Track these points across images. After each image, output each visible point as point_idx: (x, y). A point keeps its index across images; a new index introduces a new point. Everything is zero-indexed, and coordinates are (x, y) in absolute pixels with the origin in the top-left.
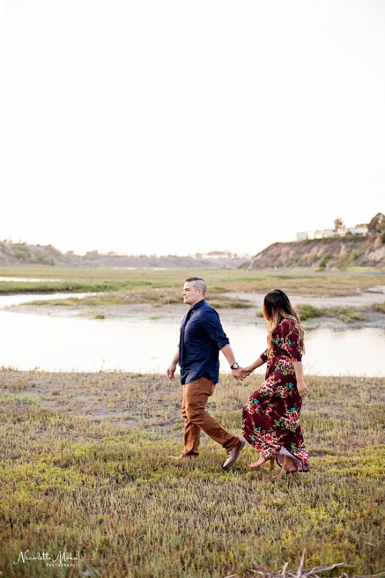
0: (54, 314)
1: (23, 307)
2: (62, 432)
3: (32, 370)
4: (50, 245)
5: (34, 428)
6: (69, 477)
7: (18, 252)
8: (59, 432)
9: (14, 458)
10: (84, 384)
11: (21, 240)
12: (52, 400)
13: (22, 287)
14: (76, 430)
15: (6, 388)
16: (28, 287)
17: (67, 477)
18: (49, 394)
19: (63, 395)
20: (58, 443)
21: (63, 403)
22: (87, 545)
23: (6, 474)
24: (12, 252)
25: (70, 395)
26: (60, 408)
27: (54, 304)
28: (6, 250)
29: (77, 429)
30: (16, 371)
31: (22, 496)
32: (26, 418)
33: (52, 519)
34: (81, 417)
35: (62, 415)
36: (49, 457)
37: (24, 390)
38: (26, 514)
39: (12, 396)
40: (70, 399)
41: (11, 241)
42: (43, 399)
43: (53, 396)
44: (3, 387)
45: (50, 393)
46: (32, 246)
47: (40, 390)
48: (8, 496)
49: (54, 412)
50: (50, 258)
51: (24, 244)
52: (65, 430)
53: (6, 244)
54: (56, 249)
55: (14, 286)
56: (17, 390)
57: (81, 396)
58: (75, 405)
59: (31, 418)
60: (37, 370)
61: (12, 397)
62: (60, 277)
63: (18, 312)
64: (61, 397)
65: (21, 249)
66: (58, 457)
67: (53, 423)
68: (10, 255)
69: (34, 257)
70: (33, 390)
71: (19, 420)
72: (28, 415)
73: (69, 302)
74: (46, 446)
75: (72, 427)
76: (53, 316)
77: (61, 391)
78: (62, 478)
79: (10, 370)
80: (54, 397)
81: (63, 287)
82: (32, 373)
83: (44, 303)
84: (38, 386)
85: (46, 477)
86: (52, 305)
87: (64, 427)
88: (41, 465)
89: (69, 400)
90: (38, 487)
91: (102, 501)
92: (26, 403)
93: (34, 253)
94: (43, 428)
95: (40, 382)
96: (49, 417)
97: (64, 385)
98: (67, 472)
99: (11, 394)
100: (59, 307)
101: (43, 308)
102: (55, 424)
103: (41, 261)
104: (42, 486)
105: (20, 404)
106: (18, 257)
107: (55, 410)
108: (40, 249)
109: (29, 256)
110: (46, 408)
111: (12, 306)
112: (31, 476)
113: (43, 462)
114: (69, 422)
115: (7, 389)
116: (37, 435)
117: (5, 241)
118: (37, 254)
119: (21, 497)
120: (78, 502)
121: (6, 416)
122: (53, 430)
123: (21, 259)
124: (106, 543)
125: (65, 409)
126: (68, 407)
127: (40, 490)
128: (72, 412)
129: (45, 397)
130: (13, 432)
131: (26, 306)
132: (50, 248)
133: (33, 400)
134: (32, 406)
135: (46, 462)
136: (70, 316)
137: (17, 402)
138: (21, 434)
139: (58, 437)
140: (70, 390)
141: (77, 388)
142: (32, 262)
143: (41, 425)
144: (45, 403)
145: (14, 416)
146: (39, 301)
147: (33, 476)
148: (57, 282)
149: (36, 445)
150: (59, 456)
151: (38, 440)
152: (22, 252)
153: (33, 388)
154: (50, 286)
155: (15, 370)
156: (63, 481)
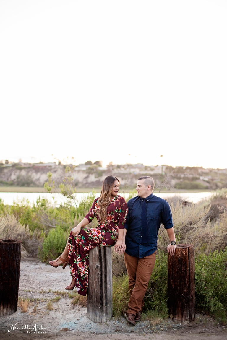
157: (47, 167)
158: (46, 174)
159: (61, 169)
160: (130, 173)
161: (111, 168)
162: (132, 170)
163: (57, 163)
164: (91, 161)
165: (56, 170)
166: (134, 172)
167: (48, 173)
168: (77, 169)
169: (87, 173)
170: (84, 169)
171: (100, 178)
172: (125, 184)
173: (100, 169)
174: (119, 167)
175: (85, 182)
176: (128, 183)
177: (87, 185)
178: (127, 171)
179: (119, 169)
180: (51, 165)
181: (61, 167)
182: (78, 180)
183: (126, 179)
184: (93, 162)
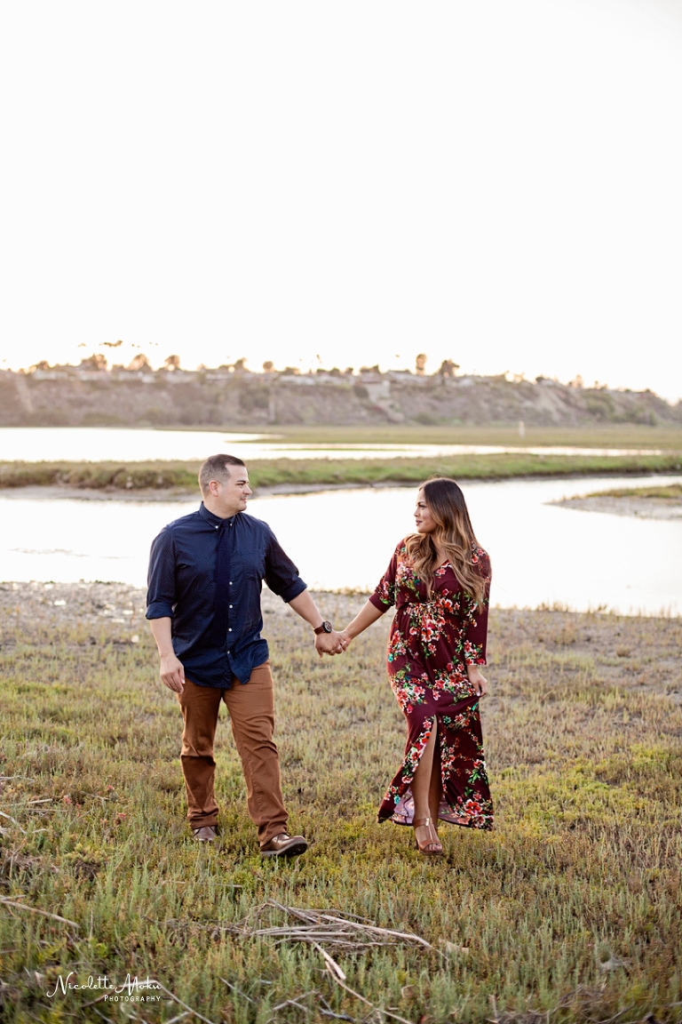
0: (643, 513)
1: (592, 500)
2: (620, 722)
3: (592, 612)
4: (648, 391)
5: (574, 713)
6: (616, 801)
7: (593, 403)
8: (616, 722)
9: (532, 762)
10: (675, 640)
11: (596, 382)
12: (616, 666)
13: (594, 464)
14: (644, 720)
15: (541, 641)
16: (604, 465)
17: (612, 800)
18: (611, 654)
19: (635, 657)
20: (609, 742)
21: (630, 671)
22: (620, 917)
23: (512, 790)
24: (583, 404)
25: (646, 658)
26: (624, 680)
27: (645, 494)
28: (572, 401)
29: (647, 718)
30: (567, 611)
31: (531, 828)
32: (564, 694)
33: (570, 869)
34: (658, 697)
35: (627, 692)
36: (590, 765)
37: (572, 646)
38: (531, 858)
39: (548, 656)
40: (646, 664)
41: (580, 385)
42: (600, 663)
43: (618, 658)
44: (537, 640)
45: (615, 653)
46: (617, 392)
47: (598, 648)
48: (507, 826)
49: (613, 686)
50: (648, 412)
51: (603, 389)
52: (626, 719)
53: (573, 391)
54: (658, 398)
55: (580, 464)
56: (559, 646)
57: (667, 660)
58: (653, 676)
59: (572, 695)
60: (602, 612)
61: (546, 657)
62: (661, 446)
63: (583, 509)
64: (630, 660)
65: (596, 398)
66: (604, 764)
67: (609, 706)
68: (579, 409)
69: (619, 411)
70: (587, 646)
71: (552, 698)
72: (569, 690)
73: (671, 493)
74: (587, 746)
75: (639, 713)
76: (643, 517)
77: (634, 650)
78: (604, 801)
79: (556, 610)
80: (620, 660)
81: (666, 465)
82: (590, 616)
83: (629, 494)
84: (595, 640)
85: (578, 798)
86: (642, 497)
87: (625, 713)
88: (574, 777)
89: (643, 666)
90: (561, 813)
91: (663, 845)
92: (570, 670)
93: (620, 404)
94: (589, 715)
95: (601, 633)
96: (604, 694)
97: (641, 639)
98: (616, 790)
99: (547, 653)
100: (654, 500)
101: (625, 503)
102: (612, 709)
103: (633, 418)
104: (567, 813)
105: (559, 670)
106: (593, 411)
107: (616, 684)
108: (630, 397)
109: (612, 409)
110: (602, 679)
111: (573, 499)
112: (552, 795)
113: (577, 772)
114: (636, 704)
115: (542, 644)
116: (577, 726)
117: (571, 383)
118: (625, 407)
119: (529, 829)
120: (622, 845)
121: (531, 690)
122: (606, 718)
123: (598, 415)
124: (652, 917)
125: (635, 682)
126: (640, 678)
127: (562, 819)
128: (645, 688)
129: (604, 659)
130: (539, 717)
131: (597, 499)
132: (647, 396)
133: (583, 664)
134: (579, 674)
135: (583, 772)
136: (671, 518)
137: (555, 666)
138: (549, 722)
139: (611, 731)
140: (649, 649)
141: (661, 646)
142: (617, 420)
143: (585, 707)
144: (604, 669)
145: (545, 691)
146: (621, 490)
147: (557, 794)
148: (655, 457)
149: (571, 741)
150: (607, 763)
151: (576, 734)
152: (599, 404)
153: (587, 643)
154: (641, 463)
155: (564, 609)
156: (603, 808)
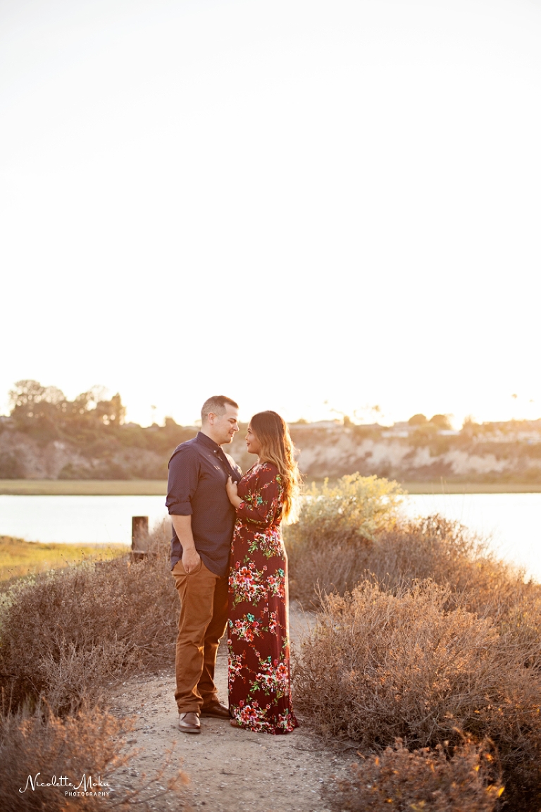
157: (315, 432)
158: (313, 448)
159: (349, 435)
160: (518, 443)
161: (470, 432)
162: (522, 436)
163: (342, 422)
164: (425, 414)
165: (335, 437)
166: (526, 439)
167: (318, 448)
168: (386, 435)
169: (410, 444)
170: (405, 434)
171: (442, 456)
172: (505, 470)
173: (445, 433)
174: (489, 427)
175: (405, 467)
176: (512, 467)
177: (411, 473)
178: (510, 438)
179: (489, 434)
180: (325, 426)
181: (348, 431)
182: (390, 463)
183: (505, 457)
184: (429, 417)
